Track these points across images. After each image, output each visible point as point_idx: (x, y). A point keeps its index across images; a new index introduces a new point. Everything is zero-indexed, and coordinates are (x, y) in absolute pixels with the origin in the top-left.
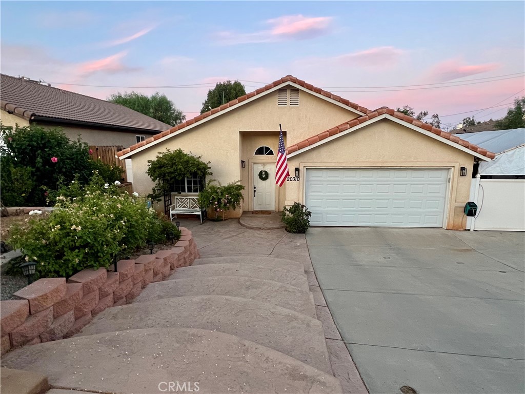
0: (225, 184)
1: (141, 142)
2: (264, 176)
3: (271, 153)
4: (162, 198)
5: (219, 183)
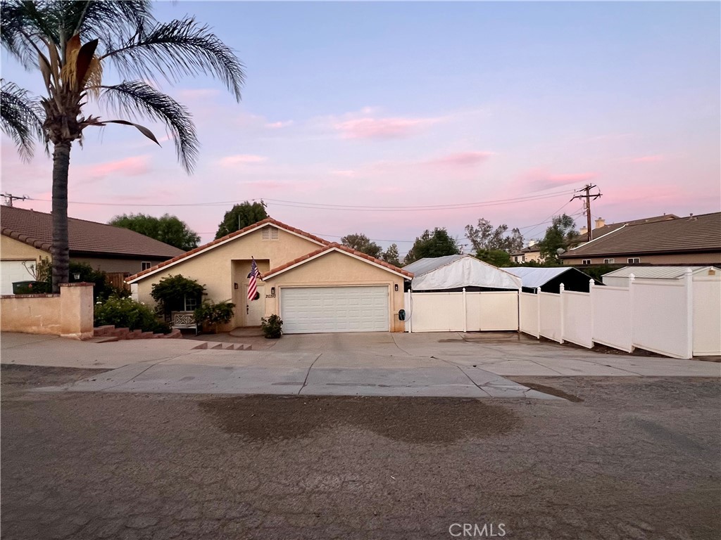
1: (146, 270)
4: (163, 315)
5: (212, 301)
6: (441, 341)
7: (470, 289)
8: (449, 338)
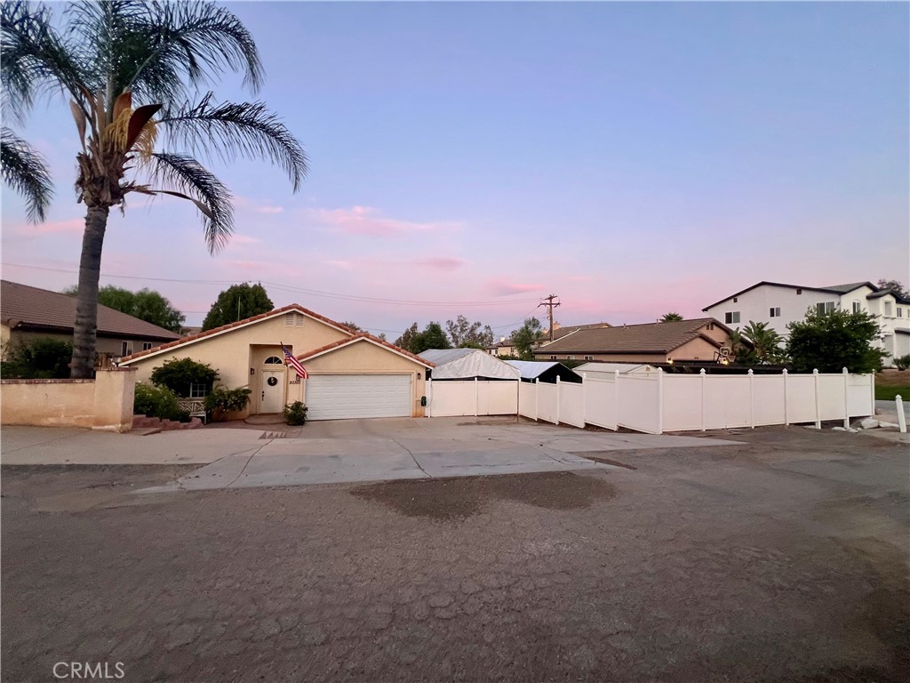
0: (233, 388)
1: (144, 351)
2: (273, 382)
3: (280, 362)
5: (227, 387)
6: (460, 424)
7: (480, 378)
8: (465, 422)
